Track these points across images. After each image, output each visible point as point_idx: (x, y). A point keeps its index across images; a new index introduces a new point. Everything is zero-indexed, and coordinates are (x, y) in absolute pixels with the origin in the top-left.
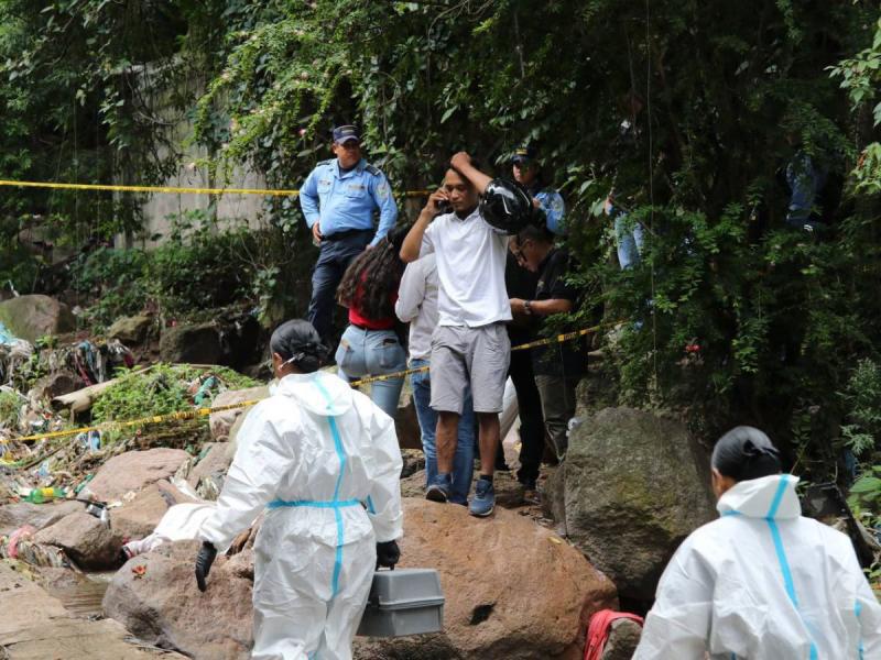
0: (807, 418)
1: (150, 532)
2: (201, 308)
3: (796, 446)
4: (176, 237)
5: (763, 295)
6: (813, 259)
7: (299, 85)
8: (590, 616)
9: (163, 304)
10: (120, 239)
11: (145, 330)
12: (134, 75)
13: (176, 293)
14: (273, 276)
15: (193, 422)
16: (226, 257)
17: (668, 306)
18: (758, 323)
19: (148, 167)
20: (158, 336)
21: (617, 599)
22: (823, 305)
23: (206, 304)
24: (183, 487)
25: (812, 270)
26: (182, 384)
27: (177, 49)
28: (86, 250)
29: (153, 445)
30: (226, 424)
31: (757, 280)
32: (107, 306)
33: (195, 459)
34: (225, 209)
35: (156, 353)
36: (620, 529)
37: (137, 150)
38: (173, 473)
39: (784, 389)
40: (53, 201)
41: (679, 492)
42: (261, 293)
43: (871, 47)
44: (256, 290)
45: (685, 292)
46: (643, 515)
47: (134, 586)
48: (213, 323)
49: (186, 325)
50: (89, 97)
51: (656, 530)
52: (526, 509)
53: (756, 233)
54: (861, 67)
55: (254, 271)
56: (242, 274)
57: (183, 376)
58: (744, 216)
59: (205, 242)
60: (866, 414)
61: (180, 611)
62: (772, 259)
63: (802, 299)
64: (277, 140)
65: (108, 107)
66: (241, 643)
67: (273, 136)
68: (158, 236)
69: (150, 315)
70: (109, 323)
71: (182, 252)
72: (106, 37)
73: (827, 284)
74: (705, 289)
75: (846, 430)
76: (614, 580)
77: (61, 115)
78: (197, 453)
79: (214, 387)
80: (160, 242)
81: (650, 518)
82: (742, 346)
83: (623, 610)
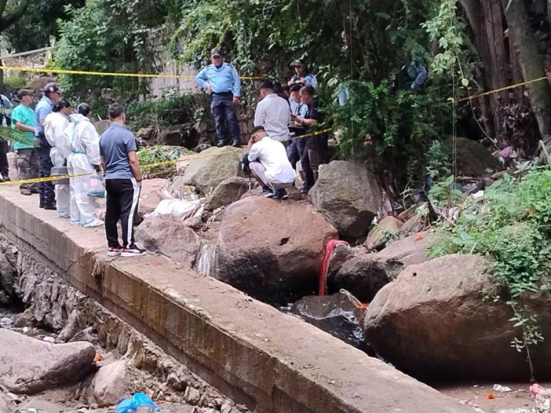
0: (413, 164)
1: (153, 211)
2: (173, 125)
3: (409, 176)
4: (163, 97)
5: (396, 116)
6: (416, 101)
7: (211, 31)
8: (327, 242)
9: (158, 123)
10: (141, 97)
11: (151, 134)
12: (147, 32)
13: (164, 119)
14: (202, 111)
15: (170, 169)
16: (183, 105)
17: (358, 120)
18: (394, 127)
19: (152, 69)
20: (157, 135)
21: (338, 236)
22: (419, 119)
23: (176, 123)
24: (166, 193)
25: (415, 105)
26: (165, 154)
27: (163, 22)
28: (128, 102)
29: (154, 177)
30: (183, 169)
31: (394, 109)
32: (136, 124)
33: (171, 183)
34: (182, 86)
35: (156, 143)
36: (340, 208)
37: (148, 62)
38: (162, 188)
39: (404, 153)
40: (115, 82)
41: (363, 194)
42: (197, 118)
43: (438, 15)
44: (195, 117)
45: (366, 114)
46: (348, 203)
47: (147, 230)
48: (178, 131)
49: (168, 132)
50: (129, 40)
51: (353, 208)
52: (302, 201)
53: (394, 92)
54: (434, 24)
55: (194, 110)
56: (190, 111)
57: (166, 151)
58: (388, 84)
59: (175, 99)
60: (436, 162)
61: (165, 240)
62: (400, 101)
63: (411, 117)
64: (203, 57)
65: (137, 44)
66: (189, 252)
67: (202, 55)
68: (156, 97)
69: (153, 127)
70: (137, 131)
71: (165, 103)
72: (135, 17)
73: (421, 112)
74: (373, 114)
75: (428, 168)
76: (337, 228)
77: (118, 47)
78: (172, 181)
79: (179, 155)
80: (157, 99)
81: (351, 204)
82: (388, 136)
83: (340, 239)
